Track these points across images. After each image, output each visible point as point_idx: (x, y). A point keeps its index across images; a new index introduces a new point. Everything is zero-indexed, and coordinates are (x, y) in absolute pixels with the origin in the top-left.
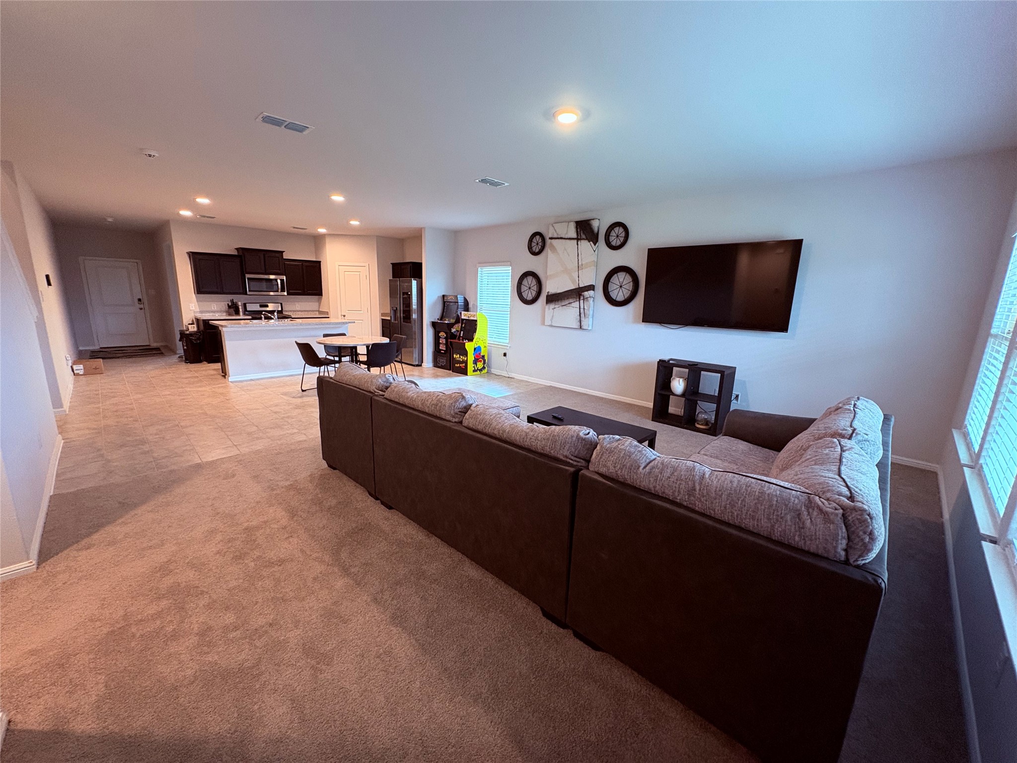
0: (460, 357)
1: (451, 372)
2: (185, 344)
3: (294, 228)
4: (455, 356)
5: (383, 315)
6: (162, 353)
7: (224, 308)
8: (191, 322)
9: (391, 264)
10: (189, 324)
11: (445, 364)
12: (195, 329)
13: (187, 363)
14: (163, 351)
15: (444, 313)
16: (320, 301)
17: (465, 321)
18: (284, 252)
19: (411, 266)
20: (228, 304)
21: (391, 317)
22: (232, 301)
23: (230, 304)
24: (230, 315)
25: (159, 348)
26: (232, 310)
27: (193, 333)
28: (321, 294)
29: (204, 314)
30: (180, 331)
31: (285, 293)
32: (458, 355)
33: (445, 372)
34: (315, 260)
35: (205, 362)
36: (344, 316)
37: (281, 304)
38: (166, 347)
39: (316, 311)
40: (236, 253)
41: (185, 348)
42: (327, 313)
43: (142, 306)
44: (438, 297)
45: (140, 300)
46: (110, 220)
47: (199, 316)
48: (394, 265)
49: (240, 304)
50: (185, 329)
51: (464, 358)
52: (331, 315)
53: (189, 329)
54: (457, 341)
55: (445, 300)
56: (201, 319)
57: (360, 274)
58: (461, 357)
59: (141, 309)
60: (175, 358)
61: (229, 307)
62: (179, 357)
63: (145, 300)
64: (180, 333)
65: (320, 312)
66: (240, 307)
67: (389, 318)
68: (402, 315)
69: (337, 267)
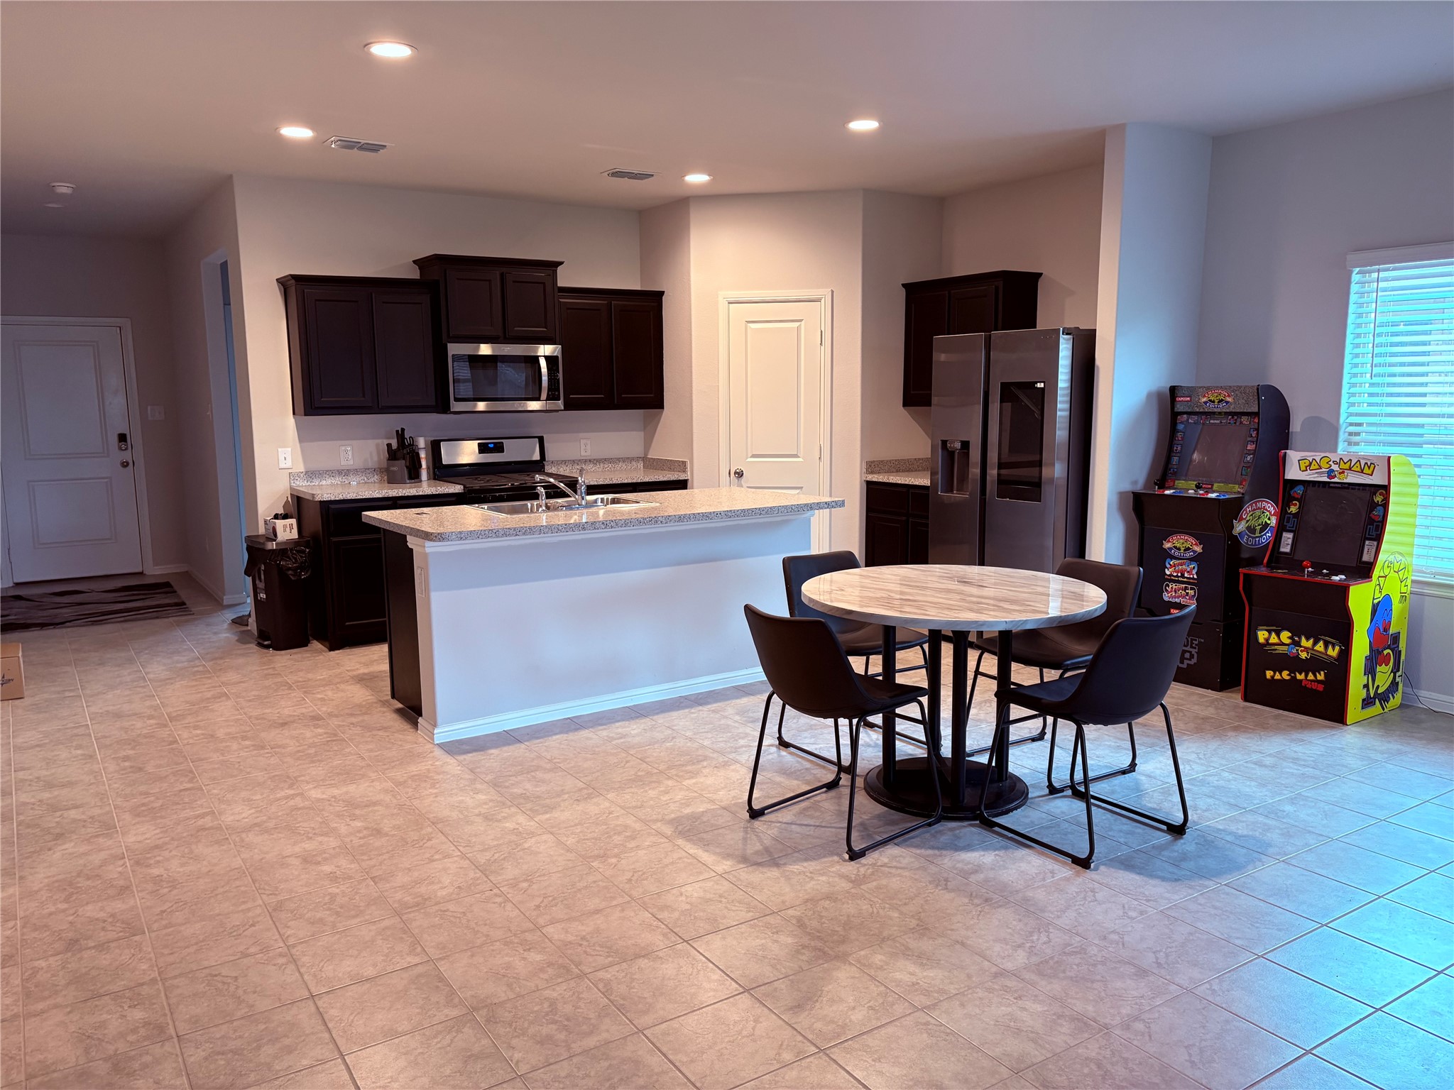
0: (1298, 644)
1: (1234, 699)
2: (261, 585)
3: (617, 174)
4: (1262, 635)
5: (871, 466)
6: (184, 604)
7: (376, 458)
8: (281, 511)
9: (903, 285)
10: (276, 517)
11: (1194, 661)
12: (294, 535)
13: (267, 647)
14: (184, 594)
15: (1175, 460)
16: (649, 431)
17: (1299, 490)
18: (561, 263)
19: (997, 288)
20: (389, 445)
21: (933, 474)
22: (400, 435)
23: (395, 446)
24: (392, 480)
25: (167, 585)
26: (400, 467)
27: (288, 547)
28: (660, 406)
29: (316, 482)
30: (248, 538)
31: (560, 404)
32: (1285, 635)
33: (1203, 696)
34: (638, 288)
35: (316, 645)
36: (740, 474)
37: (541, 440)
38: (187, 577)
39: (637, 459)
40: (414, 274)
41: (263, 596)
42: (682, 466)
43: (127, 456)
44: (1149, 396)
45: (122, 438)
47: (304, 486)
48: (913, 291)
49: (421, 442)
50: (262, 531)
51: (1320, 647)
52: (696, 474)
53: (275, 535)
54: (1262, 570)
55: (1179, 408)
56: (318, 498)
57: (799, 328)
58: (1304, 642)
59: (125, 465)
60: (219, 629)
61: (393, 455)
62: (235, 622)
63: (136, 439)
64: (249, 549)
65: (651, 464)
66: (423, 455)
67: (925, 481)
68: (993, 472)
69: (722, 304)
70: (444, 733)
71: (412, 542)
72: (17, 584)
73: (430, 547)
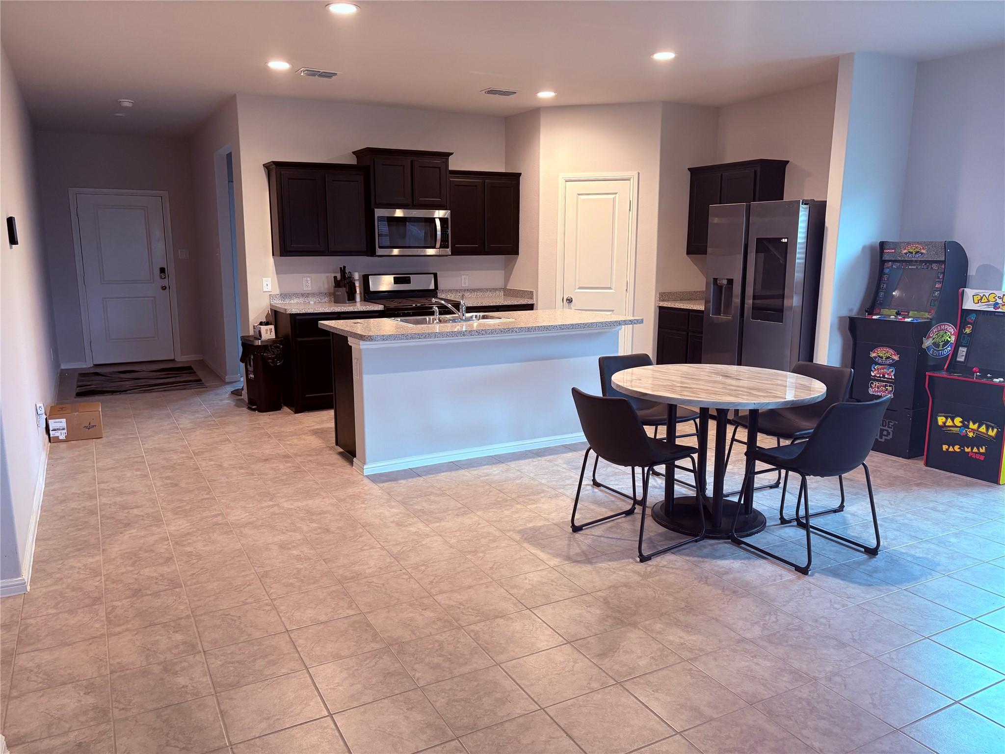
0: (967, 427)
1: (919, 464)
2: (251, 369)
3: (491, 92)
4: (941, 420)
5: (663, 296)
6: (200, 380)
7: (326, 286)
8: (264, 320)
9: (689, 169)
10: (261, 324)
11: (890, 437)
12: (273, 336)
13: (254, 410)
14: (200, 374)
15: (881, 294)
16: (508, 270)
17: (973, 317)
18: (452, 154)
19: (755, 172)
20: (335, 278)
21: (707, 303)
22: (343, 271)
23: (339, 278)
24: (337, 301)
25: (190, 368)
26: (342, 292)
27: (269, 344)
28: (516, 252)
29: (287, 301)
30: (242, 338)
31: (449, 251)
32: (958, 421)
33: (895, 462)
34: (504, 171)
35: (286, 409)
36: (570, 301)
37: (435, 275)
38: (202, 363)
39: (499, 289)
40: (353, 161)
41: (252, 376)
42: (530, 294)
43: (165, 283)
44: (864, 248)
45: (162, 270)
46: (127, 103)
47: (279, 304)
48: (696, 173)
49: (356, 276)
50: (251, 333)
51: (983, 429)
52: (540, 300)
53: (261, 336)
54: (944, 374)
55: (886, 257)
56: (288, 312)
57: (614, 199)
58: (971, 426)
59: (164, 288)
60: (222, 397)
61: (338, 284)
62: (233, 393)
63: (171, 271)
64: (243, 345)
65: (509, 293)
66: (357, 284)
67: (701, 307)
68: (749, 302)
69: (561, 182)
70: (370, 468)
71: (351, 341)
72: (96, 365)
73: (364, 345)
